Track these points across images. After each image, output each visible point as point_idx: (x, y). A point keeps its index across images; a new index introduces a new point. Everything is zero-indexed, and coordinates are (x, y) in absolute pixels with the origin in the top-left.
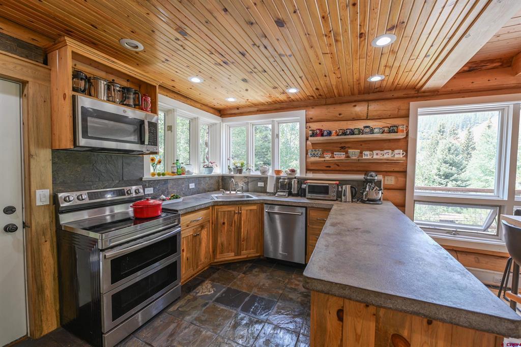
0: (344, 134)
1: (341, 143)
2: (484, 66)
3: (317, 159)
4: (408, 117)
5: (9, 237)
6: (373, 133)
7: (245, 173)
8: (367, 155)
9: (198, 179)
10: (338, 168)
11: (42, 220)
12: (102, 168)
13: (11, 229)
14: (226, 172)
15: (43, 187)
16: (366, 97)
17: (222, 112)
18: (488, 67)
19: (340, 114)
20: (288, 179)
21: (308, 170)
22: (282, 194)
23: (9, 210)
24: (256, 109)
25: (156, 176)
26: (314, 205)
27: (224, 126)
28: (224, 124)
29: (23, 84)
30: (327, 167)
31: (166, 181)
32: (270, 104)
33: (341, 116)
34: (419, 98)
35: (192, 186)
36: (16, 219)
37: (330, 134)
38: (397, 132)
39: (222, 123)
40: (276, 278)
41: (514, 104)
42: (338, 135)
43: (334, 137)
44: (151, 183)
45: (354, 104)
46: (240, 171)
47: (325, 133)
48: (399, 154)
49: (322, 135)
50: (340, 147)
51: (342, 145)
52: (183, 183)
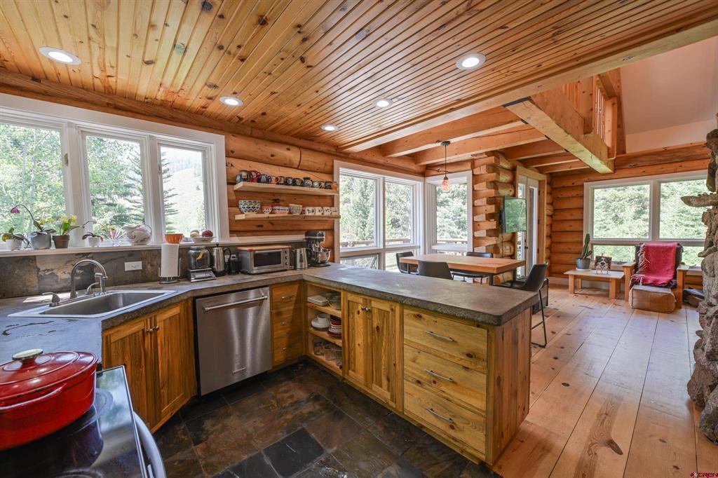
0: (286, 183)
1: (274, 194)
3: (253, 215)
6: (313, 187)
7: (77, 244)
8: (309, 211)
10: (272, 228)
16: (297, 141)
19: (272, 156)
20: (207, 248)
22: (203, 275)
24: (107, 101)
26: (280, 281)
30: (258, 226)
32: (163, 104)
33: (273, 158)
37: (268, 181)
38: (331, 189)
40: (256, 409)
42: (278, 184)
43: (273, 186)
45: (288, 147)
46: (62, 241)
47: (264, 178)
48: (327, 212)
49: (259, 181)
50: (273, 200)
51: (277, 197)
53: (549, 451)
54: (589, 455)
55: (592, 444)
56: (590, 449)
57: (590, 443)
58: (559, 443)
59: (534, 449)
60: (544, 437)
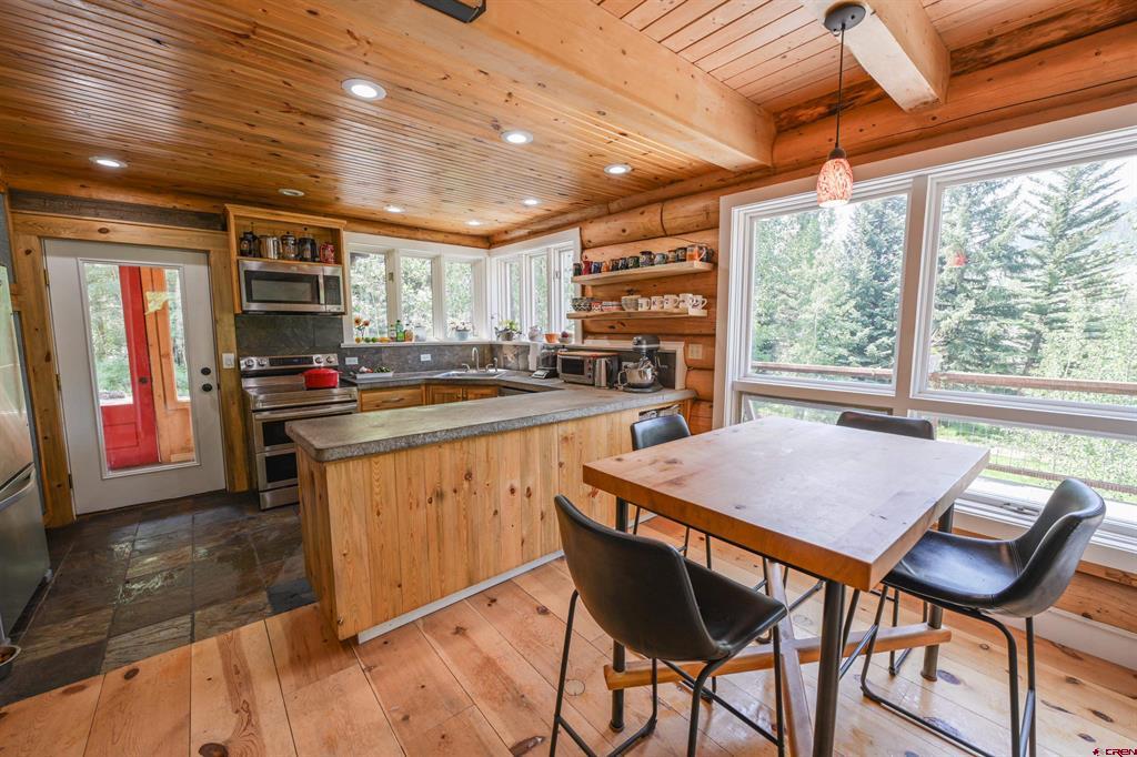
0: (616, 268)
1: (613, 284)
2: (857, 97)
4: (718, 227)
5: (207, 396)
6: (653, 265)
8: (642, 305)
9: (435, 349)
11: (230, 383)
12: (288, 332)
13: (207, 388)
14: (494, 339)
15: (228, 351)
16: (659, 193)
17: (489, 241)
18: (866, 98)
19: (623, 231)
21: (586, 333)
22: (540, 373)
23: (206, 371)
25: (362, 342)
27: (494, 265)
28: (494, 259)
29: (207, 252)
31: (378, 350)
33: (625, 233)
34: (742, 186)
35: (426, 357)
36: (210, 380)
37: (599, 269)
38: (685, 260)
39: (488, 259)
41: (914, 178)
42: (608, 271)
43: (602, 275)
44: (354, 351)
45: (641, 210)
46: (509, 336)
47: (593, 267)
49: (589, 271)
52: (409, 354)
53: (292, 661)
54: (244, 701)
55: (249, 722)
56: (248, 711)
57: (253, 722)
58: (290, 680)
59: (307, 647)
60: (311, 671)
